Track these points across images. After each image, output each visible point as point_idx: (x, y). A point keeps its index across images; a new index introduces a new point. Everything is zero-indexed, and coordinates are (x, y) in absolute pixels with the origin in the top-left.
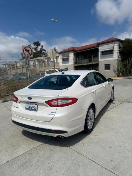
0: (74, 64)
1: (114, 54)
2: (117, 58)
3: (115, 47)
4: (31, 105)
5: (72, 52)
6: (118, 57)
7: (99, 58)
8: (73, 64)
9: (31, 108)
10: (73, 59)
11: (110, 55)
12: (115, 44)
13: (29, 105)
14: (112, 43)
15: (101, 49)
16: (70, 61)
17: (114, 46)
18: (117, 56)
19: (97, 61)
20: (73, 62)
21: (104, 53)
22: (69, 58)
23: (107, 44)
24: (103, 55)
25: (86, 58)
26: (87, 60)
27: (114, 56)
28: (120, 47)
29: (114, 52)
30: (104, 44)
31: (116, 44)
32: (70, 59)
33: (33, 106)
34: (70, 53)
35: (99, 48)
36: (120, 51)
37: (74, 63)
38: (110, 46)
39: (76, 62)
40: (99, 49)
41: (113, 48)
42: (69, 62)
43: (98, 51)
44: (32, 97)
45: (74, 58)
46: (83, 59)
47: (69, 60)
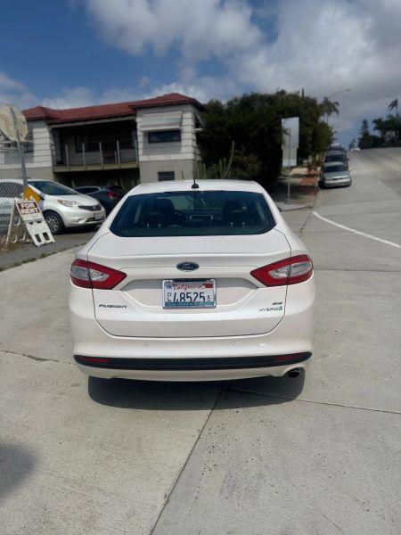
0: (54, 166)
1: (184, 143)
2: (191, 156)
3: (185, 122)
4: (188, 290)
5: (43, 123)
6: (195, 154)
7: (140, 152)
8: (49, 164)
9: (188, 300)
10: (48, 147)
11: (172, 144)
12: (183, 112)
13: (179, 292)
14: (177, 108)
15: (145, 123)
16: (35, 154)
17: (182, 118)
18: (191, 149)
19: (135, 159)
20: (50, 158)
21: (155, 138)
22: (32, 145)
23: (160, 110)
24: (150, 142)
25: (97, 149)
26: (100, 154)
27: (183, 150)
28: (197, 125)
29: (184, 136)
30: (154, 110)
31: (187, 112)
32: (36, 148)
33: (198, 290)
34: (37, 127)
35: (138, 120)
36: (197, 134)
37: (53, 162)
38: (172, 119)
39: (60, 159)
40: (135, 124)
41: (181, 124)
42: (35, 159)
43: (136, 130)
44: (196, 262)
45: (51, 145)
46: (86, 151)
47: (32, 151)
